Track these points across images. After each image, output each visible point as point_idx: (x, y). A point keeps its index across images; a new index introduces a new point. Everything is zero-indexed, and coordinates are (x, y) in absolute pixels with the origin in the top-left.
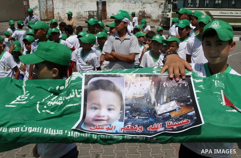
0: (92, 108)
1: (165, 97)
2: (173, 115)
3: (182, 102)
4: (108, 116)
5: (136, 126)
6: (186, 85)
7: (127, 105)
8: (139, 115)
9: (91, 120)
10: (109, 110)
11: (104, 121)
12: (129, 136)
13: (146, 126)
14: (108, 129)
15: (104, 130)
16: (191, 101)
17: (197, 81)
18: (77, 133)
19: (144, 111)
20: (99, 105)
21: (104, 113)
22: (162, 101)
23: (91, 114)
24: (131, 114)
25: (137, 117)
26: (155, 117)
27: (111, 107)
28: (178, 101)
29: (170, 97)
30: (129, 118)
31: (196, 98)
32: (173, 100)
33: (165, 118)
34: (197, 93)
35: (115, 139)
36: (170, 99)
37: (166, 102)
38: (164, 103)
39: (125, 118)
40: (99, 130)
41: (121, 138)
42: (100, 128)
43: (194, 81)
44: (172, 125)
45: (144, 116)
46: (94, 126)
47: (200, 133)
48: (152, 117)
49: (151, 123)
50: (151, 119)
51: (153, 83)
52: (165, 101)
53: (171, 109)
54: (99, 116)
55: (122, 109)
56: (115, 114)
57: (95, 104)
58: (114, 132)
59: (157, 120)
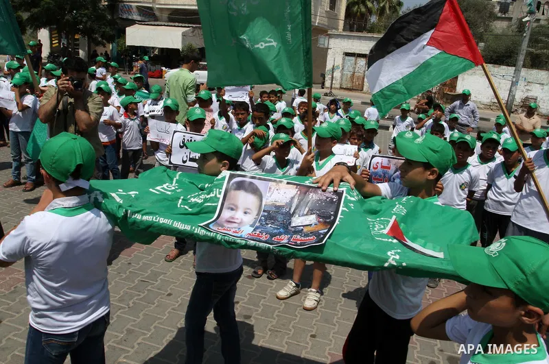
0: (229, 208)
1: (307, 209)
2: (305, 230)
3: (323, 217)
4: (242, 220)
5: (264, 234)
6: (334, 200)
7: (264, 211)
8: (272, 223)
9: (223, 220)
10: (245, 213)
11: (235, 224)
12: (252, 243)
13: (272, 235)
14: (236, 232)
15: (230, 233)
16: (332, 218)
17: (349, 198)
18: (203, 231)
19: (280, 220)
20: (237, 207)
21: (239, 215)
22: (302, 213)
23: (226, 214)
24: (266, 220)
25: (270, 225)
26: (287, 228)
27: (248, 211)
28: (319, 216)
29: (312, 210)
30: (261, 224)
31: (339, 216)
32: (314, 213)
33: (297, 231)
34: (343, 211)
35: (238, 243)
36: (311, 212)
37: (307, 215)
38: (303, 215)
39: (258, 224)
40: (225, 232)
41: (243, 242)
42: (227, 230)
43: (346, 197)
44: (298, 240)
45: (277, 225)
46: (222, 226)
47: (322, 253)
48: (284, 228)
49: (280, 234)
50: (282, 230)
51: (299, 193)
52: (305, 213)
53: (307, 223)
54: (233, 218)
55: (258, 215)
56: (249, 219)
57: (233, 204)
58: (239, 235)
59: (287, 232)
